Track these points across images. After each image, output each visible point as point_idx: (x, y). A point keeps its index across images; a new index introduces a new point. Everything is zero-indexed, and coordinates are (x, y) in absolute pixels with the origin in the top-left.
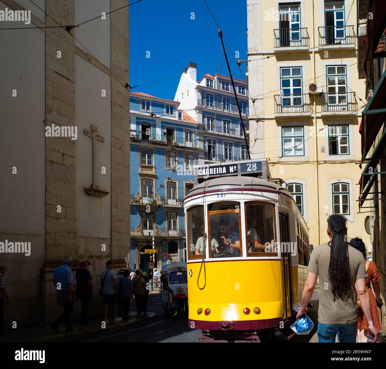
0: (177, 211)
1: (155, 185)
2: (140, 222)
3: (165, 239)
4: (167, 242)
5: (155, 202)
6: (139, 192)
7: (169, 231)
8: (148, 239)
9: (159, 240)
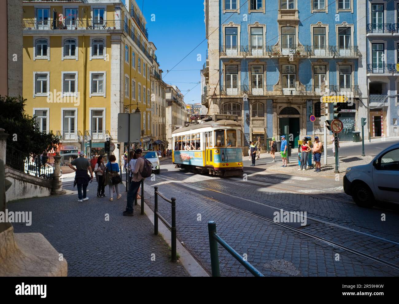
0: (326, 63)
1: (299, 33)
2: (279, 78)
3: (310, 99)
4: (313, 102)
5: (298, 53)
6: (278, 43)
7: (316, 89)
8: (289, 100)
9: (304, 100)
